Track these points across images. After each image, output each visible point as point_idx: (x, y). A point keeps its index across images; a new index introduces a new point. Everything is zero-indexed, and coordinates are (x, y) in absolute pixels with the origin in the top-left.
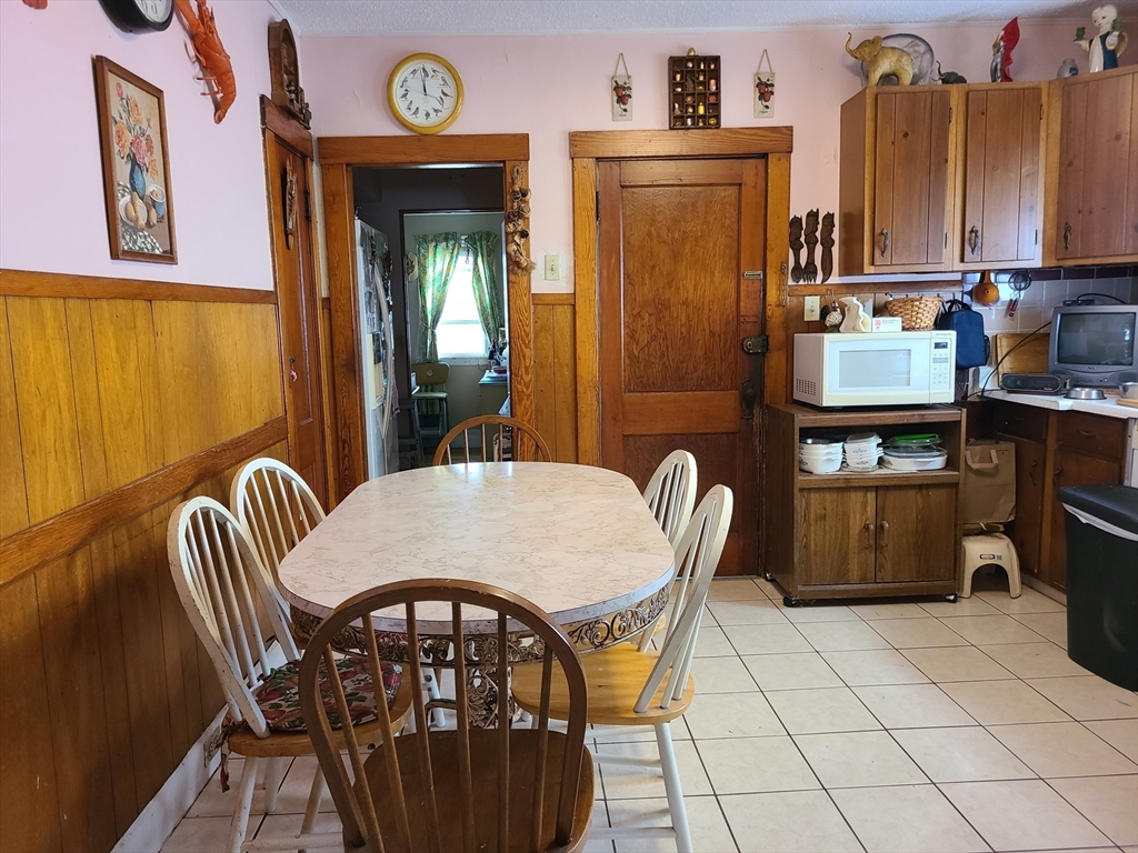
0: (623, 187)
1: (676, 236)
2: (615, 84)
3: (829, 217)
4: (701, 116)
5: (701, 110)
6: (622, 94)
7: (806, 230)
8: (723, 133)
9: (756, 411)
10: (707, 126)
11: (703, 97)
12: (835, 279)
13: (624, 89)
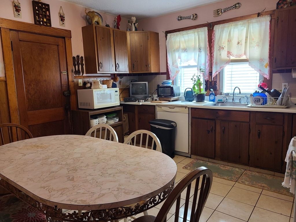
0: (20, 41)
1: (40, 59)
2: (14, 5)
3: (82, 57)
4: (45, 22)
5: (45, 20)
6: (17, 9)
7: (76, 60)
8: (52, 29)
9: (69, 113)
10: (47, 26)
11: (45, 16)
12: (85, 75)
13: (18, 7)
